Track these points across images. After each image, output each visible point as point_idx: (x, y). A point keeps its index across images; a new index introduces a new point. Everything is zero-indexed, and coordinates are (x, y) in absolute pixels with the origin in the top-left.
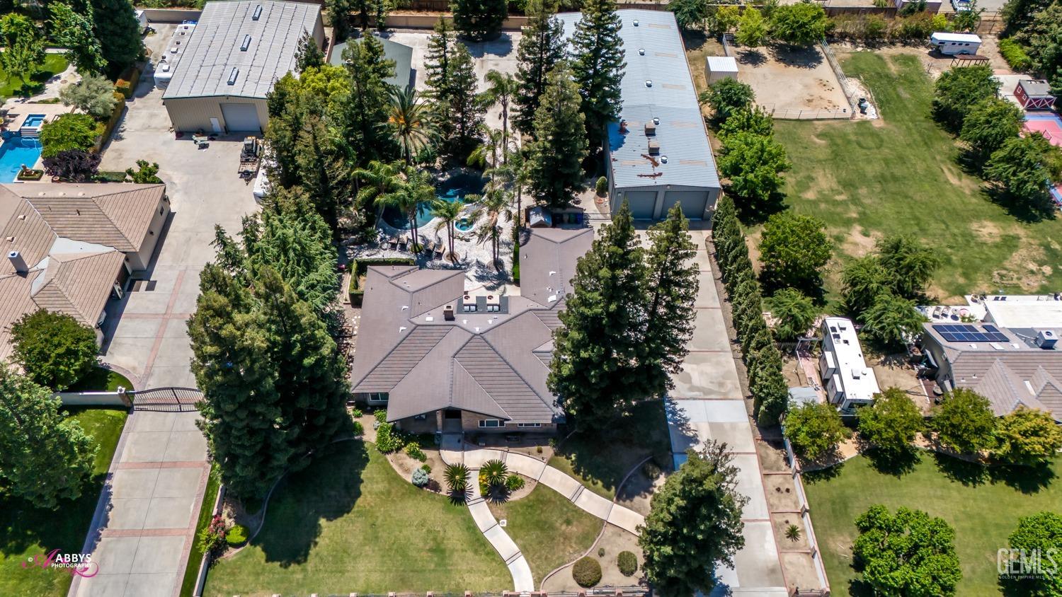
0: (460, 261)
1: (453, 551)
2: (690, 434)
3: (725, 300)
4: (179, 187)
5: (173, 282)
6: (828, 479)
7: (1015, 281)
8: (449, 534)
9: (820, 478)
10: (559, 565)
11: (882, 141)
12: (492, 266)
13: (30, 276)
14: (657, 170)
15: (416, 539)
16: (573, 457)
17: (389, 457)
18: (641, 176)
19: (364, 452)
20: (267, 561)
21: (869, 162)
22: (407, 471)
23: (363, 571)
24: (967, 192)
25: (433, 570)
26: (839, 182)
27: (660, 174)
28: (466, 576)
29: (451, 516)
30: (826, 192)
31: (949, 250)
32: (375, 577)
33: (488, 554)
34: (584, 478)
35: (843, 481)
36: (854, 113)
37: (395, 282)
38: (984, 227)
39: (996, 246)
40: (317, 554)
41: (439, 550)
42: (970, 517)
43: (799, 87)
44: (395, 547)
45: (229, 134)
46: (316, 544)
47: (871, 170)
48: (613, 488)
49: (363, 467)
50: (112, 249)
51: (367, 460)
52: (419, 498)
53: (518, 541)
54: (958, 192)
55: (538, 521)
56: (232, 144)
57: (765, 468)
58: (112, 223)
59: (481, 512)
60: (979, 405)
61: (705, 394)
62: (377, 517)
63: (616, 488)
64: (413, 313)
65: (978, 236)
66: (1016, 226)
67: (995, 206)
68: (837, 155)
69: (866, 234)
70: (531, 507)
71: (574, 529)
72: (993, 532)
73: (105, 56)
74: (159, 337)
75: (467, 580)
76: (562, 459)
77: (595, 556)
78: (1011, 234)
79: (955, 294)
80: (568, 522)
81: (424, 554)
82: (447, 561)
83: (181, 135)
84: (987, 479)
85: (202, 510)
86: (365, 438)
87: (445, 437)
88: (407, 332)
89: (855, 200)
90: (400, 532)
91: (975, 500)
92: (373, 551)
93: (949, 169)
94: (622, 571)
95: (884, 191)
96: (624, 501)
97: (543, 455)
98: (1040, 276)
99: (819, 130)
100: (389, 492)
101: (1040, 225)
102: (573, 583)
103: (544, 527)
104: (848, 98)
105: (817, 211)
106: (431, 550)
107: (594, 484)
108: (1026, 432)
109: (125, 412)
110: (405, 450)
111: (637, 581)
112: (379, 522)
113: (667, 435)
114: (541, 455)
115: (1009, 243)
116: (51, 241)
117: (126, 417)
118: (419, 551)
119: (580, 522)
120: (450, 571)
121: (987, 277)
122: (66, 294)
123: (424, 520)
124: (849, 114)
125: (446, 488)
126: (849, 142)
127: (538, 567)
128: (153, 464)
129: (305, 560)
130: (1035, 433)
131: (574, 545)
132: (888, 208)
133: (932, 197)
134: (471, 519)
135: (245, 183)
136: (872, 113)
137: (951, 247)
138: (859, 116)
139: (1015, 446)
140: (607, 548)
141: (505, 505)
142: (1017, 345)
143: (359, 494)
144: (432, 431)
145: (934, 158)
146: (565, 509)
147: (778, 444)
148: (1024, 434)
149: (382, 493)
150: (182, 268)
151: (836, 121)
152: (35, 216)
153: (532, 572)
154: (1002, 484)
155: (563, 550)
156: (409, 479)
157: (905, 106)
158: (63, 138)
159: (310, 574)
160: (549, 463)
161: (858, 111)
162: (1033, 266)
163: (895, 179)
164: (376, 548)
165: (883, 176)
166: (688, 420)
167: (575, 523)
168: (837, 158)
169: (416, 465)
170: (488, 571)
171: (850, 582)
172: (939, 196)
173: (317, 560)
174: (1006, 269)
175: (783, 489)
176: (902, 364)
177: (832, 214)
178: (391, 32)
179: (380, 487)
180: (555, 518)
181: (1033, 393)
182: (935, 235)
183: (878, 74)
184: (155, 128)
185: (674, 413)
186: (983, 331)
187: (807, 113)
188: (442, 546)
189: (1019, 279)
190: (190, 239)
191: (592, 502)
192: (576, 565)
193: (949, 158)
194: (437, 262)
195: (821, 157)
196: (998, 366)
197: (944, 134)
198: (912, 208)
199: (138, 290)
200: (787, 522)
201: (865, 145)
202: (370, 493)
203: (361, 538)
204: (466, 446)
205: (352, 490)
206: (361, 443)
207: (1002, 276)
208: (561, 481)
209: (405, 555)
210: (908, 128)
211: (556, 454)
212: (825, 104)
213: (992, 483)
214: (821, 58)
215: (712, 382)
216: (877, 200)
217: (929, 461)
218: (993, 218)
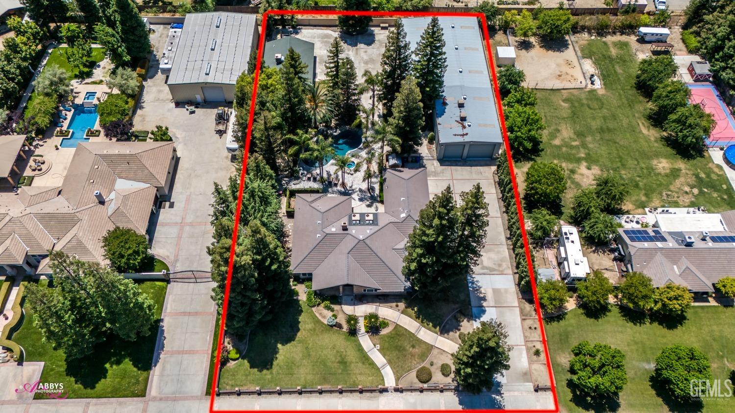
0: (348, 188)
1: (351, 363)
2: (482, 295)
3: (504, 212)
4: (180, 140)
5: (184, 203)
6: (558, 321)
7: (675, 199)
8: (349, 353)
9: (554, 321)
10: (409, 371)
11: (603, 104)
12: (367, 191)
13: (106, 204)
14: (465, 131)
15: (330, 355)
16: (416, 309)
17: (314, 309)
18: (455, 135)
19: (300, 306)
20: (251, 368)
21: (594, 118)
22: (324, 317)
23: (303, 374)
24: (652, 139)
25: (341, 373)
26: (575, 133)
27: (467, 134)
28: (358, 376)
29: (349, 343)
30: (566, 140)
31: (638, 179)
32: (310, 377)
33: (370, 364)
34: (422, 322)
35: (567, 323)
36: (586, 86)
37: (312, 205)
38: (660, 163)
39: (667, 175)
40: (278, 365)
41: (343, 362)
42: (636, 343)
43: (553, 66)
44: (319, 360)
45: (207, 104)
46: (277, 358)
47: (595, 124)
48: (438, 328)
49: (300, 315)
50: (149, 185)
51: (302, 311)
52: (331, 332)
53: (386, 357)
54: (647, 140)
55: (397, 346)
56: (209, 110)
57: (523, 315)
58: (148, 170)
59: (365, 341)
60: (645, 282)
61: (490, 271)
62: (309, 344)
63: (440, 327)
64: (324, 226)
65: (656, 169)
66: (680, 162)
67: (669, 149)
68: (575, 114)
69: (589, 168)
70: (393, 338)
71: (417, 350)
72: (649, 352)
73: (128, 54)
74: (179, 237)
75: (359, 379)
76: (409, 310)
77: (428, 366)
78: (676, 167)
79: (639, 207)
80: (413, 347)
81: (335, 364)
82: (348, 368)
83: (178, 104)
84: (648, 321)
85: (214, 340)
86: (300, 298)
87: (344, 297)
88: (321, 238)
89: (584, 145)
90: (322, 352)
91: (640, 333)
92: (308, 363)
93: (643, 123)
94: (443, 374)
95: (602, 139)
96: (444, 335)
97: (399, 308)
98: (691, 195)
99: (564, 97)
100: (315, 330)
101: (695, 161)
102: (416, 380)
103: (400, 349)
104: (584, 73)
105: (560, 153)
106: (339, 362)
107: (428, 325)
108: (671, 298)
109: (166, 283)
110: (322, 305)
111: (451, 380)
112: (310, 346)
113: (468, 296)
114: (398, 308)
115: (675, 173)
116: (114, 181)
117: (167, 286)
118: (333, 362)
119: (420, 347)
120: (350, 374)
121: (659, 196)
122: (128, 215)
123: (335, 345)
124: (583, 85)
125: (345, 327)
126: (583, 105)
127: (397, 372)
128: (184, 313)
129: (271, 368)
130: (676, 298)
131: (417, 360)
132: (603, 151)
133: (630, 143)
134: (360, 345)
135: (219, 137)
136: (598, 84)
137: (639, 176)
138: (590, 86)
139: (664, 305)
140: (435, 361)
141: (379, 336)
142: (671, 244)
143: (298, 330)
144: (337, 294)
145: (634, 116)
146: (411, 339)
147: (531, 302)
148: (670, 299)
149: (311, 330)
150: (188, 194)
151: (576, 90)
152: (104, 167)
153: (394, 374)
154: (656, 324)
155: (411, 362)
156: (326, 322)
157: (619, 79)
158: (111, 112)
159: (275, 376)
160: (403, 313)
161: (589, 82)
162: (687, 189)
163: (609, 130)
164: (310, 361)
165: (602, 128)
166: (481, 288)
167: (417, 347)
168: (574, 116)
169: (329, 314)
170: (370, 374)
171: (567, 380)
172: (635, 142)
173: (278, 368)
174: (671, 191)
175: (533, 328)
176: (604, 252)
177: (569, 154)
178: (300, 29)
179: (310, 326)
180: (406, 344)
181: (678, 273)
182: (630, 168)
183: (603, 55)
184: (162, 100)
185: (473, 283)
186: (652, 234)
187: (558, 85)
188: (345, 360)
189: (678, 197)
190: (190, 175)
191: (426, 335)
192: (418, 371)
193: (643, 115)
194: (335, 189)
195: (565, 115)
196: (659, 257)
197: (641, 98)
198: (618, 150)
199: (164, 208)
200: (534, 346)
201: (592, 107)
202: (304, 330)
203: (301, 355)
204: (356, 302)
205: (294, 328)
206: (298, 301)
207: (668, 195)
208: (409, 323)
209: (325, 365)
210: (620, 95)
211: (406, 307)
212: (569, 78)
213: (650, 323)
214: (568, 44)
215: (495, 264)
216: (597, 145)
217: (615, 311)
218: (666, 157)
